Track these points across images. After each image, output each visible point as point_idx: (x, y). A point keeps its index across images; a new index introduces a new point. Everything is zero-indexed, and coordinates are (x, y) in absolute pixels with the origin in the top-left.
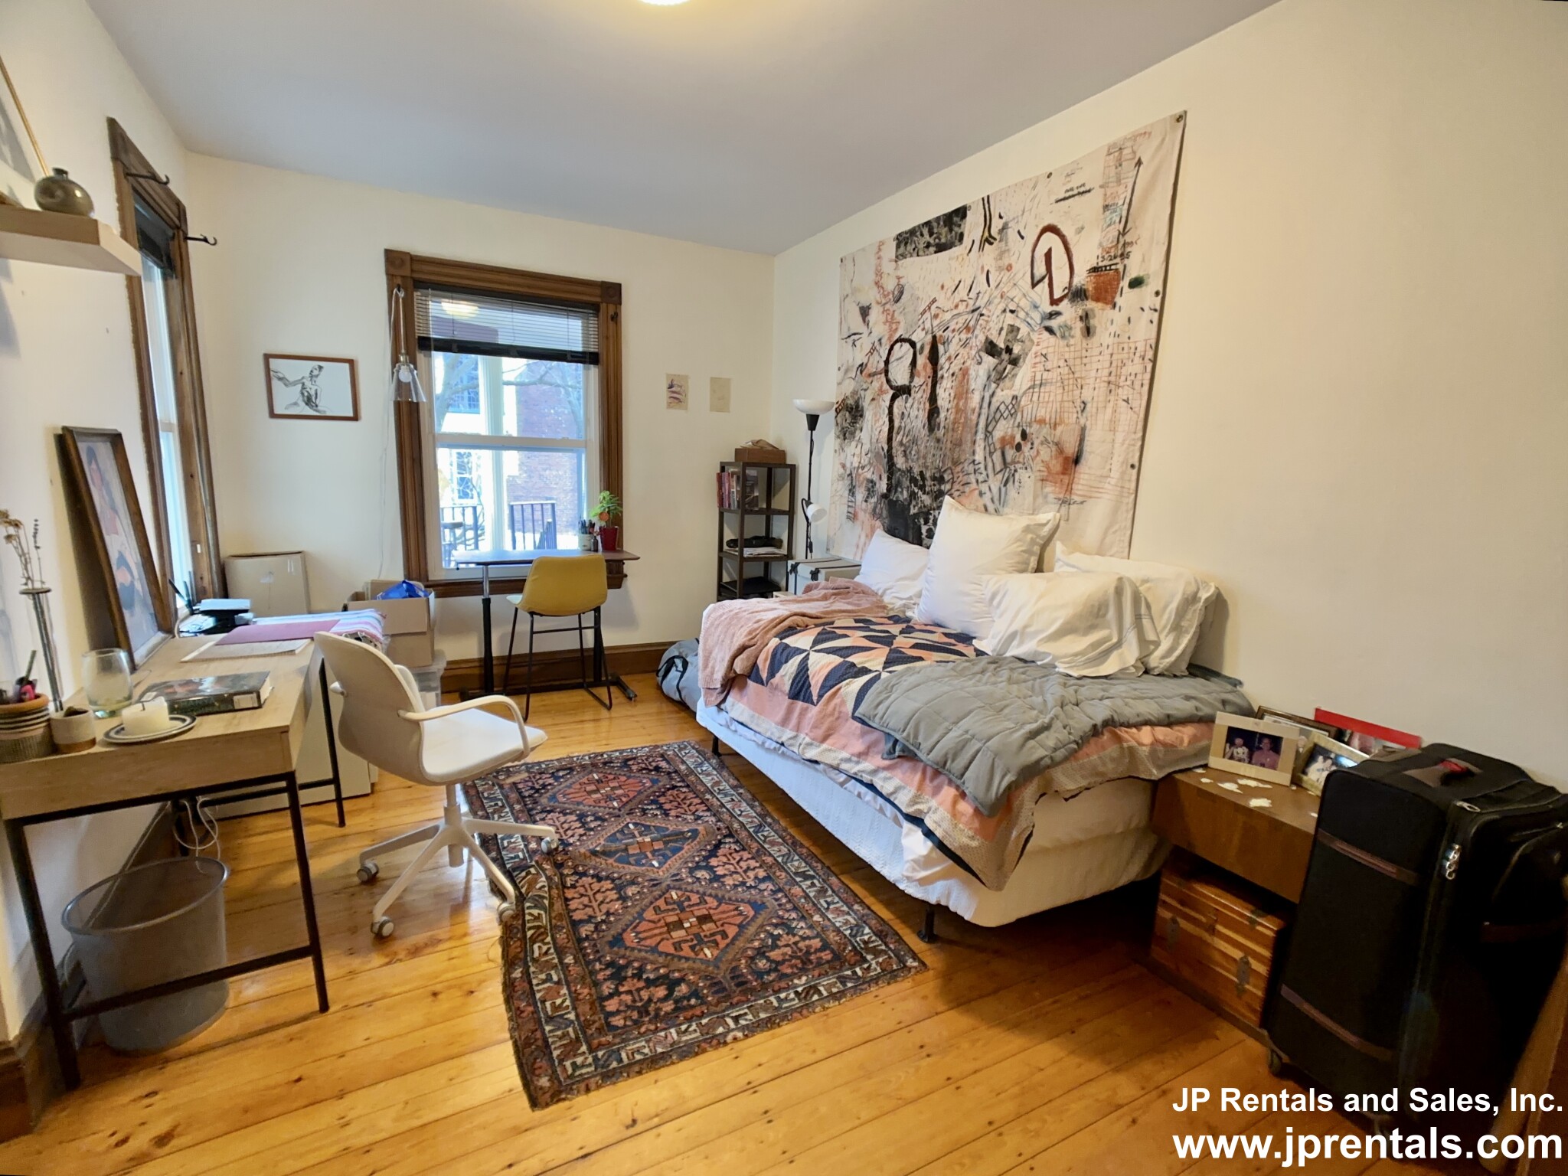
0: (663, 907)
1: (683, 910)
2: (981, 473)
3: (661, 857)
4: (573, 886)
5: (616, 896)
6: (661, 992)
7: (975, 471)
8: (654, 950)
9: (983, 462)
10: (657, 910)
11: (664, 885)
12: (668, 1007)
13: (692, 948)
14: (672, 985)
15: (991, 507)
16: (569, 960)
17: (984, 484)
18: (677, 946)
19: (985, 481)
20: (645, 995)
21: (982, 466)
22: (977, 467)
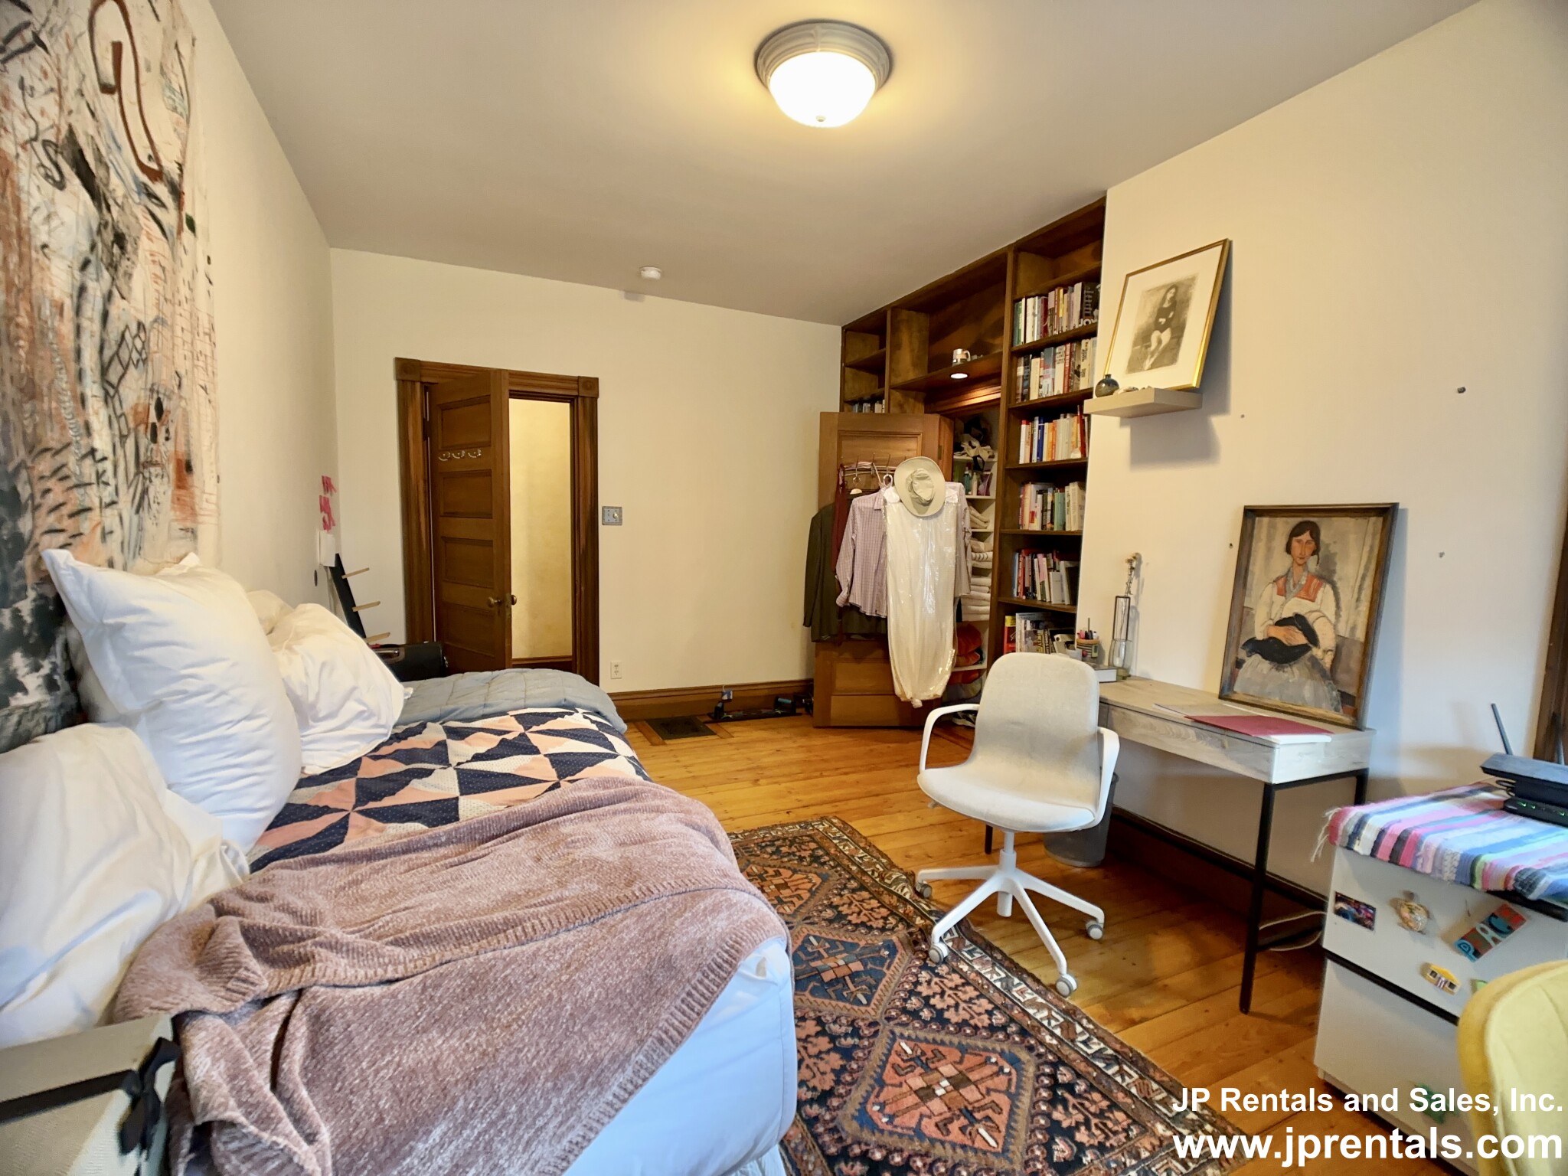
0: (795, 900)
1: (777, 898)
2: (107, 484)
3: (810, 950)
4: (885, 919)
5: (840, 909)
6: (784, 849)
7: (99, 476)
8: (795, 872)
9: (111, 456)
10: (799, 897)
11: (799, 918)
12: (778, 843)
13: (766, 872)
14: (777, 851)
15: (119, 560)
16: (854, 868)
17: (108, 512)
18: (778, 874)
19: (113, 503)
20: (794, 849)
21: (108, 465)
22: (101, 466)
